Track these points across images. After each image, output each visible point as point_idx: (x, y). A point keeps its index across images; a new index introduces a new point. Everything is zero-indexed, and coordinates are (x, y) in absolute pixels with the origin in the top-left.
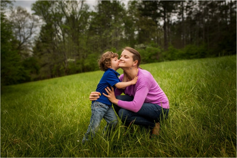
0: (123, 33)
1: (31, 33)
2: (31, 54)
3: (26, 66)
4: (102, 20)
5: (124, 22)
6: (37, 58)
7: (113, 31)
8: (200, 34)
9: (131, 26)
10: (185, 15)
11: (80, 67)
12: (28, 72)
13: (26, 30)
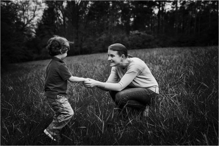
0: (120, 19)
1: (34, 16)
2: (34, 35)
3: (29, 46)
4: (100, 6)
5: (121, 9)
6: (39, 39)
7: (110, 17)
8: (191, 24)
9: (127, 13)
10: (179, 5)
11: (78, 49)
12: (30, 51)
13: (29, 13)
